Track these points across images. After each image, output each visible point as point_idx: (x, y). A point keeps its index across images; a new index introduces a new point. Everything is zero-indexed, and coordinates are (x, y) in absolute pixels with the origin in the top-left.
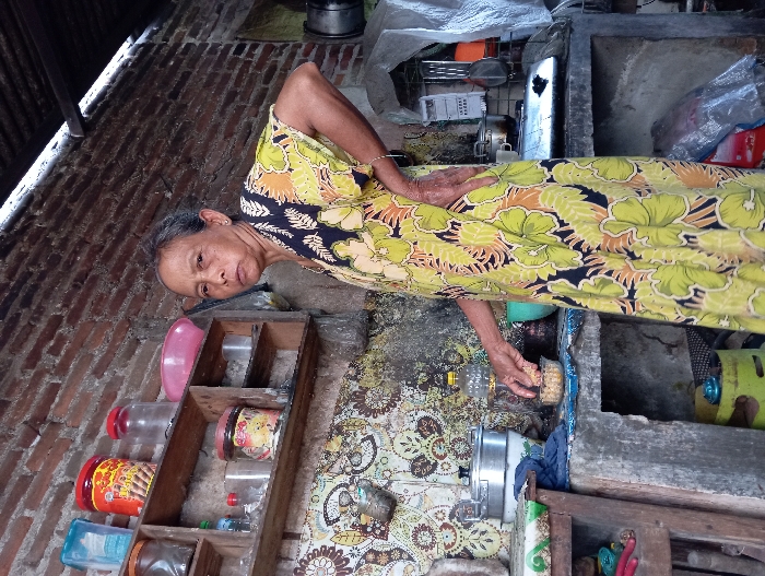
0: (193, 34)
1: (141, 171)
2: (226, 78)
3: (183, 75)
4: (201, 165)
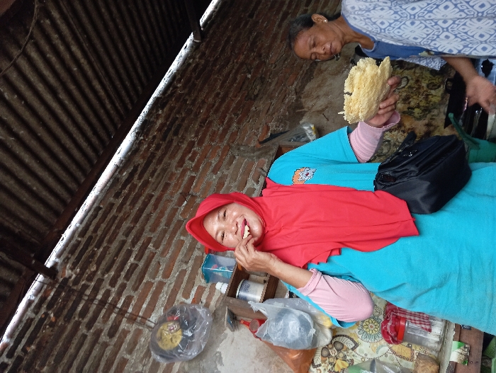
1: (233, 62)
2: (282, 3)
3: (256, 2)
4: (267, 58)
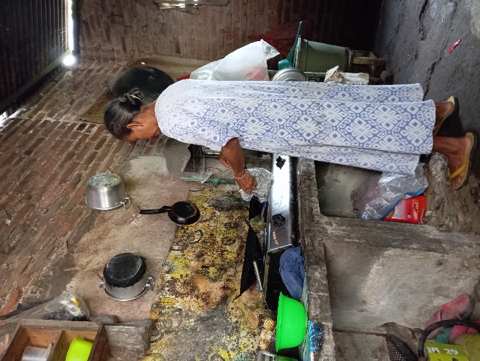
0: (51, 115)
2: (69, 144)
3: (38, 140)
4: (38, 201)
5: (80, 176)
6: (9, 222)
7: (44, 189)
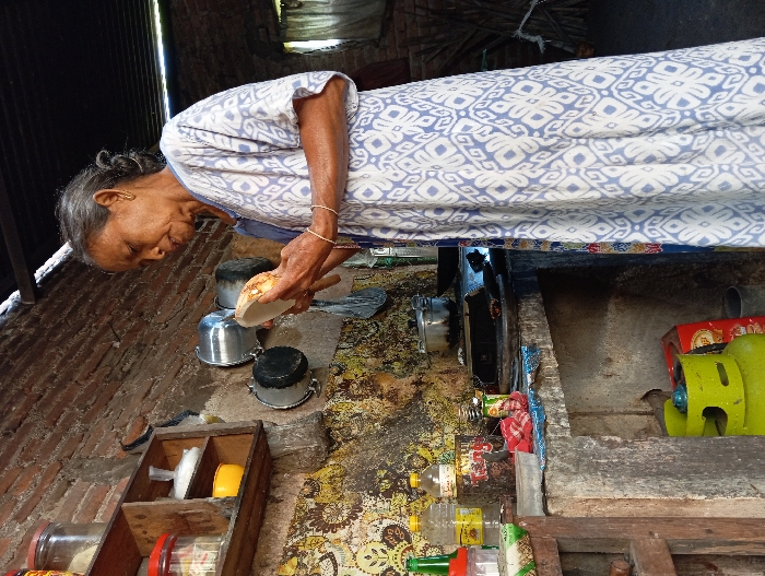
1: (90, 327)
4: (152, 317)
5: (204, 282)
6: (117, 345)
7: (158, 303)
